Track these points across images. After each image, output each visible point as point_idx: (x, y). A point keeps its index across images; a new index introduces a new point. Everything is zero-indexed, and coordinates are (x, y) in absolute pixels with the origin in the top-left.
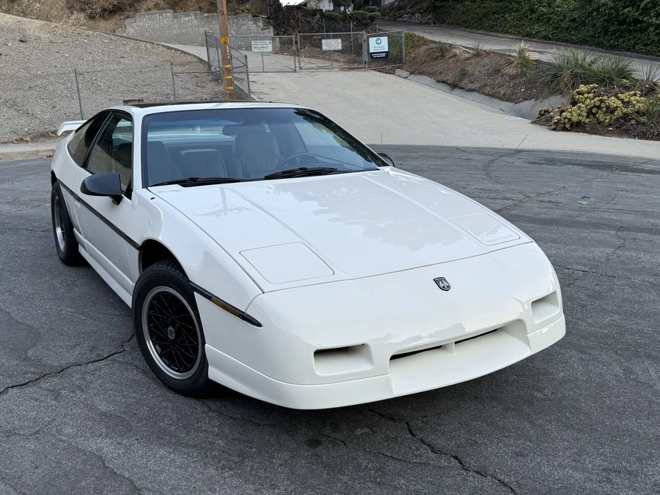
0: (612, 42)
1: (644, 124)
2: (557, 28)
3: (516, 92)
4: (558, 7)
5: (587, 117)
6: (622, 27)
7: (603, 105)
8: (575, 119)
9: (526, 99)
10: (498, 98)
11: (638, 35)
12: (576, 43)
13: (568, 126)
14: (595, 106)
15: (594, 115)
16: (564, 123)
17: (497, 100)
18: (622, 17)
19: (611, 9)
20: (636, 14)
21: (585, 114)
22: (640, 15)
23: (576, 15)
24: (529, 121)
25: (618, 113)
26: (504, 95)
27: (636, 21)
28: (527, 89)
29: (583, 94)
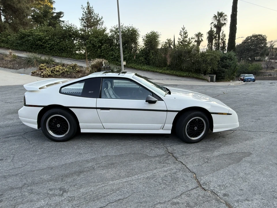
0: (34, 51)
1: (69, 74)
2: (12, 45)
3: (14, 66)
4: (9, 38)
5: (52, 73)
6: (37, 47)
7: (55, 70)
8: (49, 74)
9: (20, 68)
10: (8, 68)
11: (43, 49)
12: (21, 51)
13: (47, 76)
14: (53, 70)
15: (53, 72)
16: (46, 75)
17: (8, 69)
18: (36, 44)
19: (33, 41)
20: (42, 43)
21: (51, 72)
22: (43, 44)
23: (19, 42)
24: (30, 75)
25: (61, 72)
26: (10, 67)
27: (42, 45)
28: (19, 65)
29: (43, 67)
